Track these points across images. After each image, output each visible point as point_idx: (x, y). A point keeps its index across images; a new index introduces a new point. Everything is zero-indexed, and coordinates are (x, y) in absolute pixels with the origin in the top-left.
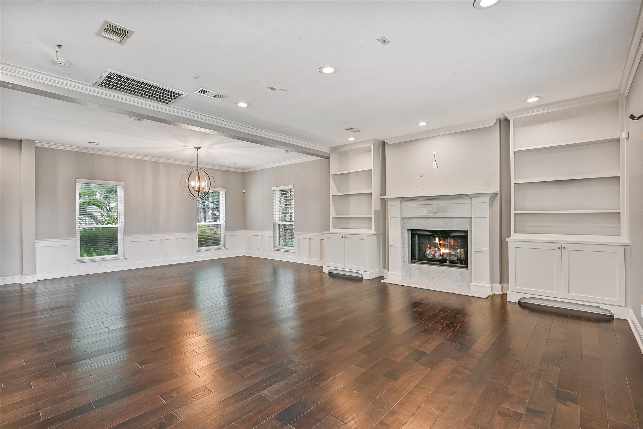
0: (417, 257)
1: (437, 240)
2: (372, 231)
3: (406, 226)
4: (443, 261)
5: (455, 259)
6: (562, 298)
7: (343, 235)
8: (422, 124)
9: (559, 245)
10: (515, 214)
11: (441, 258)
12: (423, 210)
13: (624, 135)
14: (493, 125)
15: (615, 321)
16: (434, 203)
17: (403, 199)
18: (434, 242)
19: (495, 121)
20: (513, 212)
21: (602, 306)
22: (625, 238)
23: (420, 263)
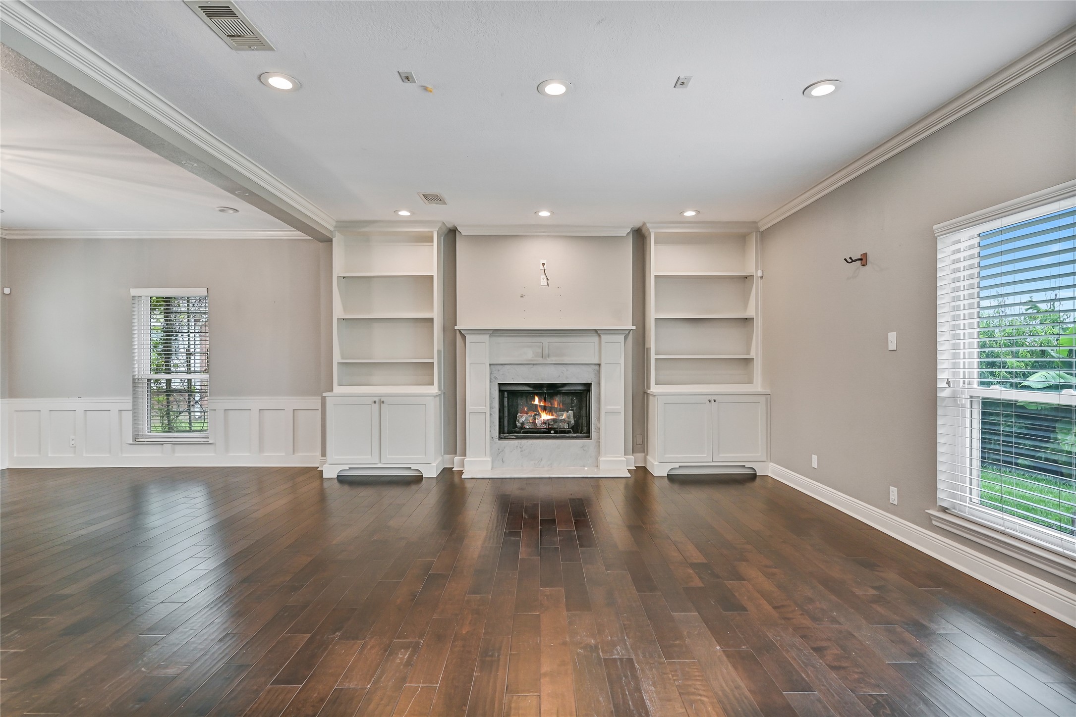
0: (506, 430)
1: (537, 401)
2: (434, 389)
3: (496, 378)
4: (549, 431)
5: (566, 426)
6: (713, 462)
7: (376, 399)
8: (544, 214)
9: (709, 398)
10: (656, 359)
11: (544, 426)
12: (526, 351)
13: (760, 274)
14: (625, 235)
15: (757, 478)
16: (545, 340)
17: (495, 333)
18: (533, 403)
19: (629, 230)
20: (653, 357)
21: (747, 465)
22: (758, 386)
23: (515, 437)
